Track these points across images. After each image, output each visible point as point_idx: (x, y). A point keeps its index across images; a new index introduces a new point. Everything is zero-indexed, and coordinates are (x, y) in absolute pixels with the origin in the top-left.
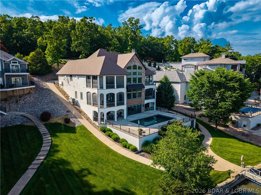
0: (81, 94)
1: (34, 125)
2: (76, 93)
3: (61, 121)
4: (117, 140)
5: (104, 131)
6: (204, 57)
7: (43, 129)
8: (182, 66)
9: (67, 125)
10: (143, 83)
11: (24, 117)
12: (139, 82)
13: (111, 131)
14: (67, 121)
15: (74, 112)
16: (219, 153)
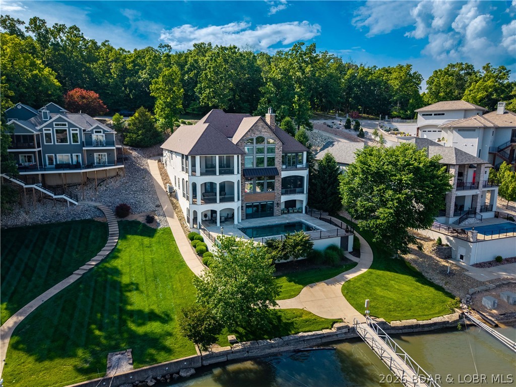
0: (179, 181)
1: (105, 221)
2: (175, 178)
3: (141, 219)
5: (193, 238)
6: (466, 110)
7: (114, 228)
8: (418, 129)
9: (148, 225)
11: (99, 209)
12: (268, 165)
13: (202, 239)
14: (150, 219)
15: (166, 207)
16: (350, 293)
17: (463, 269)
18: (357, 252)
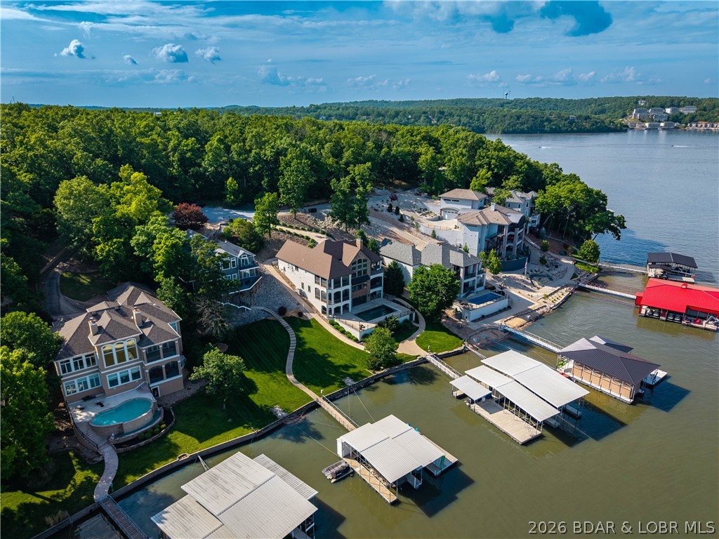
0: (309, 287)
1: (275, 319)
2: (303, 284)
3: (295, 315)
4: (343, 332)
5: (333, 324)
6: (472, 202)
8: (441, 210)
9: (302, 318)
10: (369, 273)
11: (265, 311)
12: (364, 274)
13: (338, 324)
14: (301, 314)
15: (304, 304)
16: (420, 343)
17: (467, 324)
18: (417, 321)
